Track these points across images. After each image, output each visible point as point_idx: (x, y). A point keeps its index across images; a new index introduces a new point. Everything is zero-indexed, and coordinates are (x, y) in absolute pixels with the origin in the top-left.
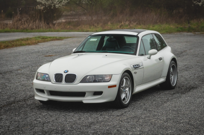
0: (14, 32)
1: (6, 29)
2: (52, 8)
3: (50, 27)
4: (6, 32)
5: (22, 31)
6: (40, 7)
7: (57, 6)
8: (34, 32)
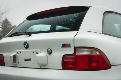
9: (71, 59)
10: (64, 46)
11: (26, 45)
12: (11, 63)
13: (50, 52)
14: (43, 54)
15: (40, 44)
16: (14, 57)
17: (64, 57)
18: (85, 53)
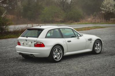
0: (89, 24)
1: (86, 23)
2: (109, 12)
3: (107, 22)
4: (86, 24)
5: (93, 24)
6: (103, 12)
7: (111, 11)
8: (98, 24)
9: (36, 45)
10: (34, 41)
11: (26, 40)
12: (22, 45)
13: (32, 43)
14: (30, 43)
15: (30, 40)
16: (23, 43)
17: (35, 44)
18: (39, 43)
